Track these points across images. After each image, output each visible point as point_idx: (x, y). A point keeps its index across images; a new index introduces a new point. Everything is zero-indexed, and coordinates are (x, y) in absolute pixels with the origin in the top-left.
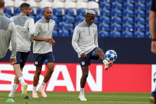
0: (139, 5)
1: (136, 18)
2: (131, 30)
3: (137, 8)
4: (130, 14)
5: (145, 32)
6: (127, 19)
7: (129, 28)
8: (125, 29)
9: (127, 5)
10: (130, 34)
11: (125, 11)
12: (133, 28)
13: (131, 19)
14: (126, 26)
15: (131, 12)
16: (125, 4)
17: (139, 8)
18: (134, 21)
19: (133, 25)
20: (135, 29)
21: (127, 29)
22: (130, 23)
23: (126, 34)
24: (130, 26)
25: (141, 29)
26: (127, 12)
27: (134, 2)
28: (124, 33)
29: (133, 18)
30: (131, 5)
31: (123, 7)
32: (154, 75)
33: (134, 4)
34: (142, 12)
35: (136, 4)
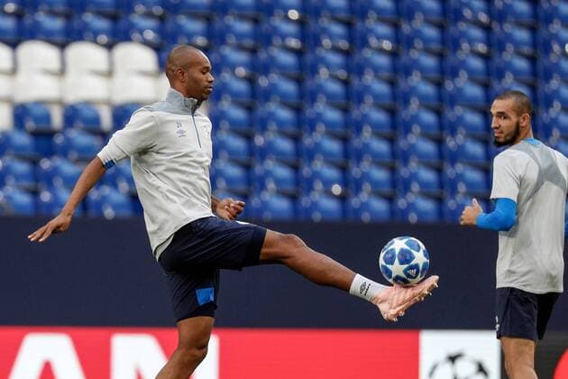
0: (367, 89)
1: (356, 143)
2: (337, 189)
3: (360, 100)
4: (329, 125)
5: (390, 199)
6: (317, 146)
7: (328, 184)
8: (310, 188)
9: (320, 89)
10: (330, 205)
11: (309, 112)
12: (345, 182)
13: (333, 146)
14: (316, 175)
15: (333, 115)
16: (309, 84)
17: (369, 100)
18: (346, 154)
19: (344, 169)
20: (351, 185)
21: (319, 186)
22: (329, 160)
23: (315, 205)
24: (331, 173)
25: (375, 184)
26: (319, 117)
27: (348, 76)
28: (305, 201)
29: (345, 140)
30: (335, 87)
31: (301, 95)
32: (431, 374)
33: (346, 83)
34: (379, 116)
35: (355, 82)
